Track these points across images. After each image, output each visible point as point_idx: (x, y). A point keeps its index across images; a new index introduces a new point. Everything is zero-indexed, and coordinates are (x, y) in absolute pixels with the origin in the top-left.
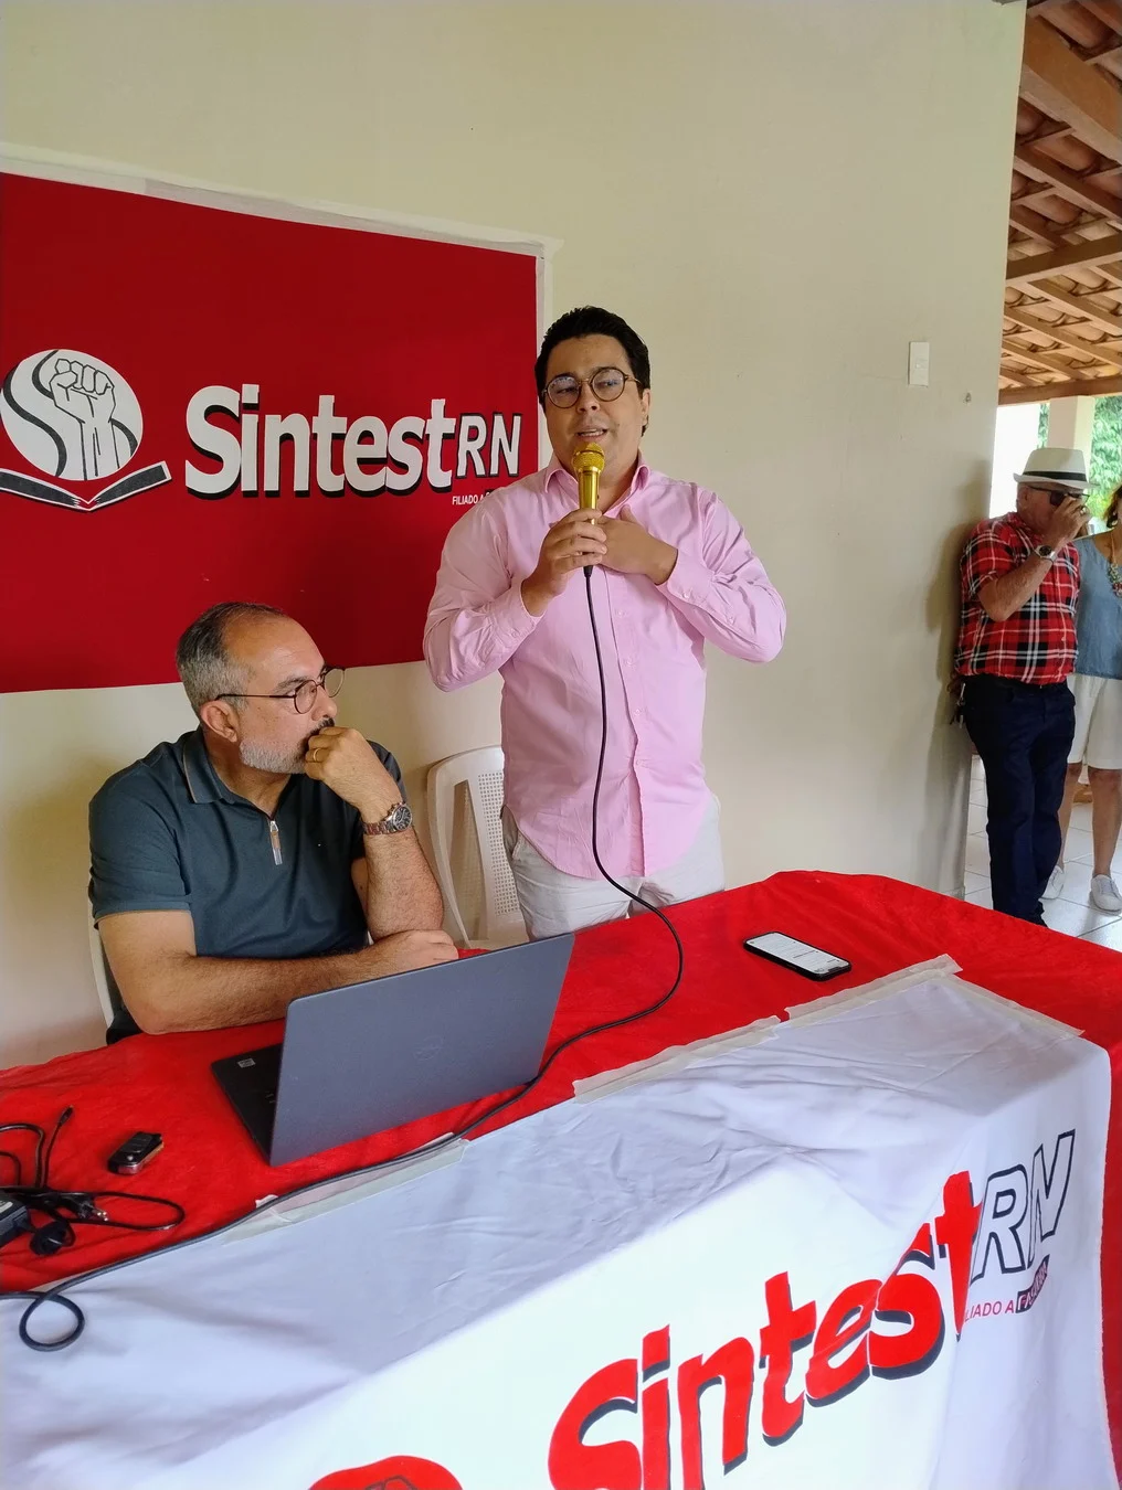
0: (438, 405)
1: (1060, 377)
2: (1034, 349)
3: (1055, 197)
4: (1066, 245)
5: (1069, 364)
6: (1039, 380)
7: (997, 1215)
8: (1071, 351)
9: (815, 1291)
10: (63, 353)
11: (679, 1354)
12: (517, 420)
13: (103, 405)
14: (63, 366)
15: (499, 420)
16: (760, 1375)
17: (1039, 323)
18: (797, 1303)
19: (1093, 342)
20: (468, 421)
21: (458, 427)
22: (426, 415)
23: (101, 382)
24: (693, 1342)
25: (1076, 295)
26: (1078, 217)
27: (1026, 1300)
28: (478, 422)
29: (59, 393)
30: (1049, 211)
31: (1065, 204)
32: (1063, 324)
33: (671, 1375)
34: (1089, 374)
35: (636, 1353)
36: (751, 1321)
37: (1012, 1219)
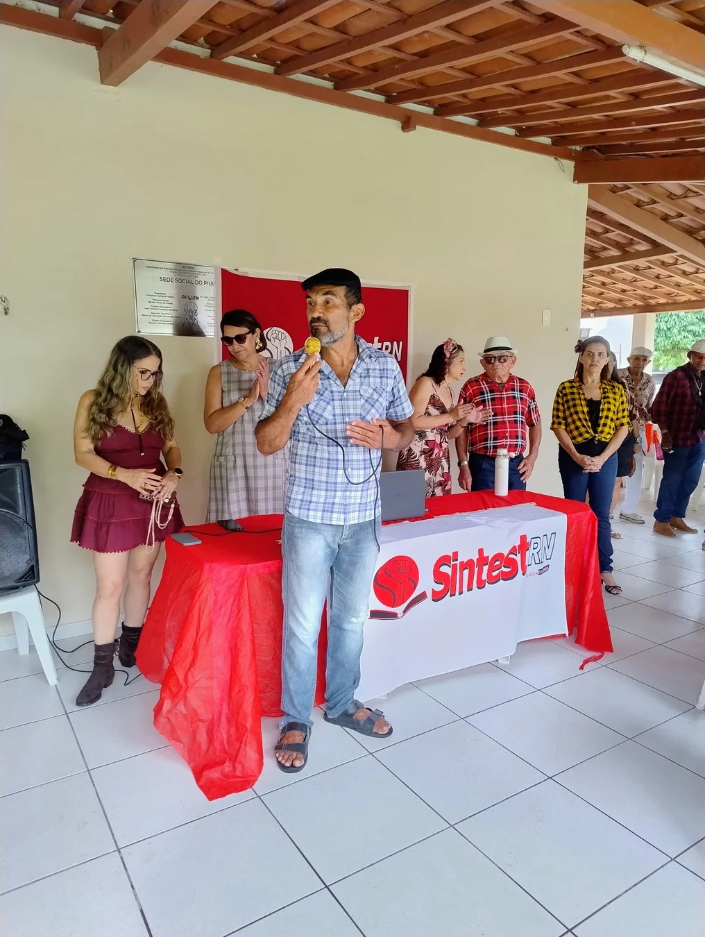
0: (376, 339)
1: (639, 303)
2: (624, 291)
3: (619, 234)
4: (628, 252)
5: (643, 298)
6: (630, 304)
7: (534, 549)
8: (640, 292)
9: (489, 553)
10: (274, 328)
11: (460, 559)
12: (401, 343)
13: (283, 343)
14: (274, 332)
15: (395, 343)
16: (476, 569)
17: (624, 281)
18: (485, 555)
19: (651, 289)
20: (385, 344)
21: (382, 346)
22: (373, 342)
23: (283, 335)
24: (463, 558)
25: (638, 270)
26: (631, 243)
27: (541, 572)
28: (389, 344)
29: (272, 340)
30: (618, 239)
31: (624, 236)
32: (635, 281)
33: (458, 562)
34: (653, 302)
35: (451, 555)
36: (475, 557)
37: (537, 550)
